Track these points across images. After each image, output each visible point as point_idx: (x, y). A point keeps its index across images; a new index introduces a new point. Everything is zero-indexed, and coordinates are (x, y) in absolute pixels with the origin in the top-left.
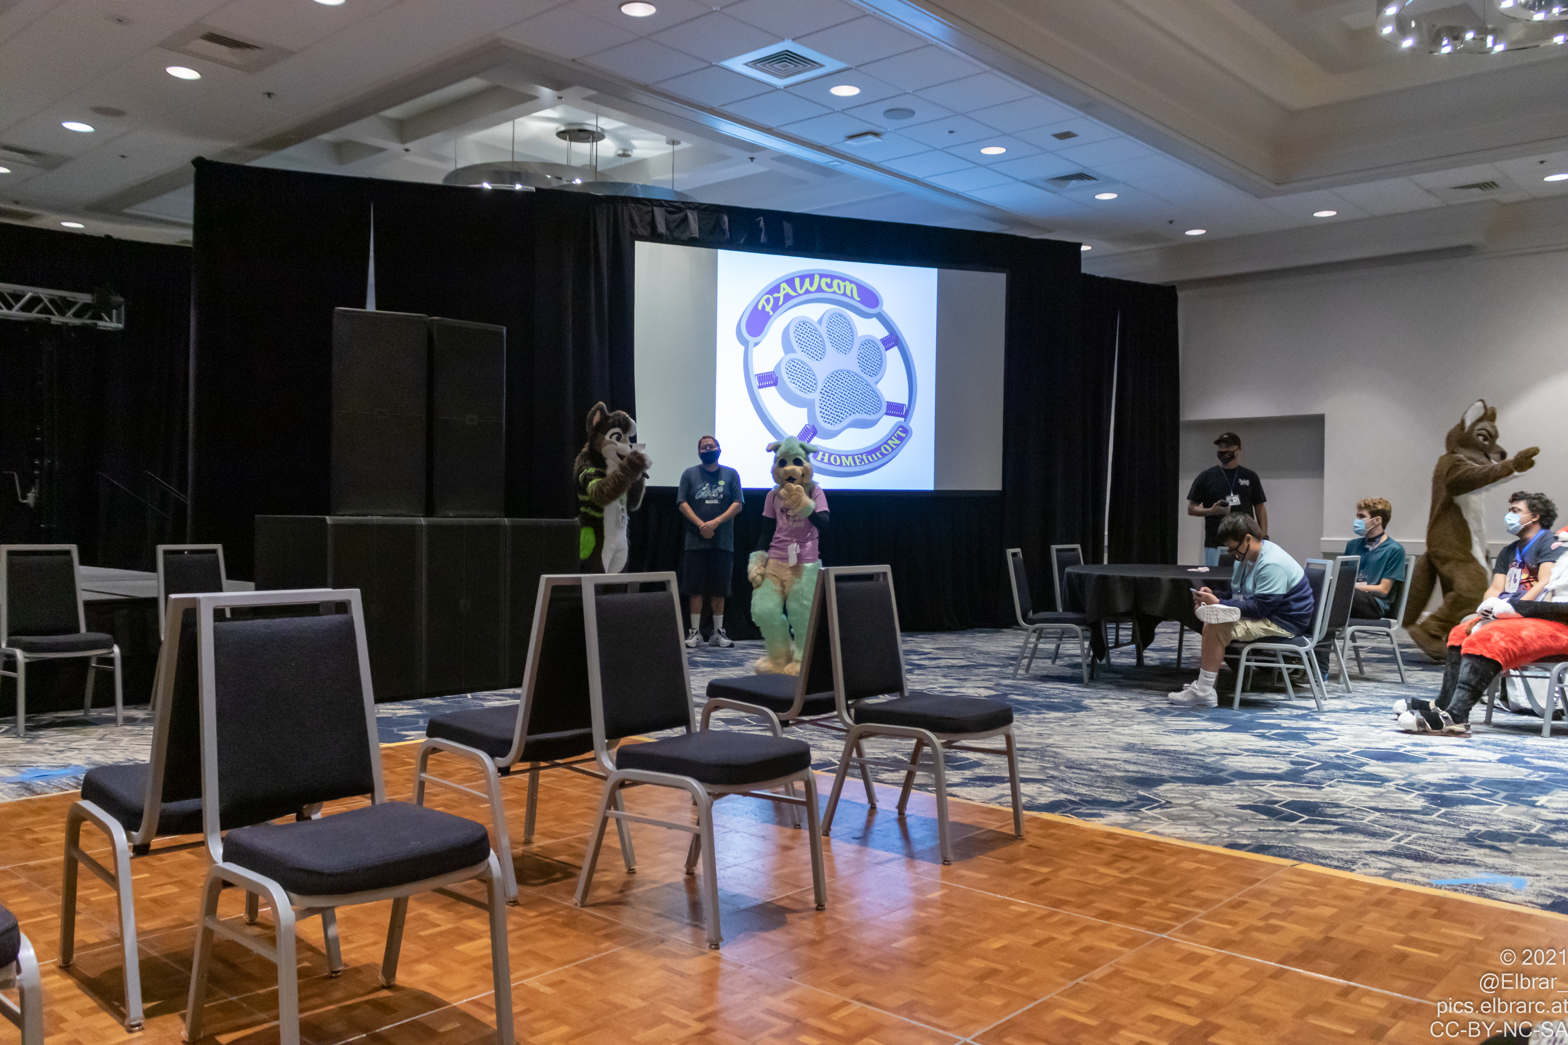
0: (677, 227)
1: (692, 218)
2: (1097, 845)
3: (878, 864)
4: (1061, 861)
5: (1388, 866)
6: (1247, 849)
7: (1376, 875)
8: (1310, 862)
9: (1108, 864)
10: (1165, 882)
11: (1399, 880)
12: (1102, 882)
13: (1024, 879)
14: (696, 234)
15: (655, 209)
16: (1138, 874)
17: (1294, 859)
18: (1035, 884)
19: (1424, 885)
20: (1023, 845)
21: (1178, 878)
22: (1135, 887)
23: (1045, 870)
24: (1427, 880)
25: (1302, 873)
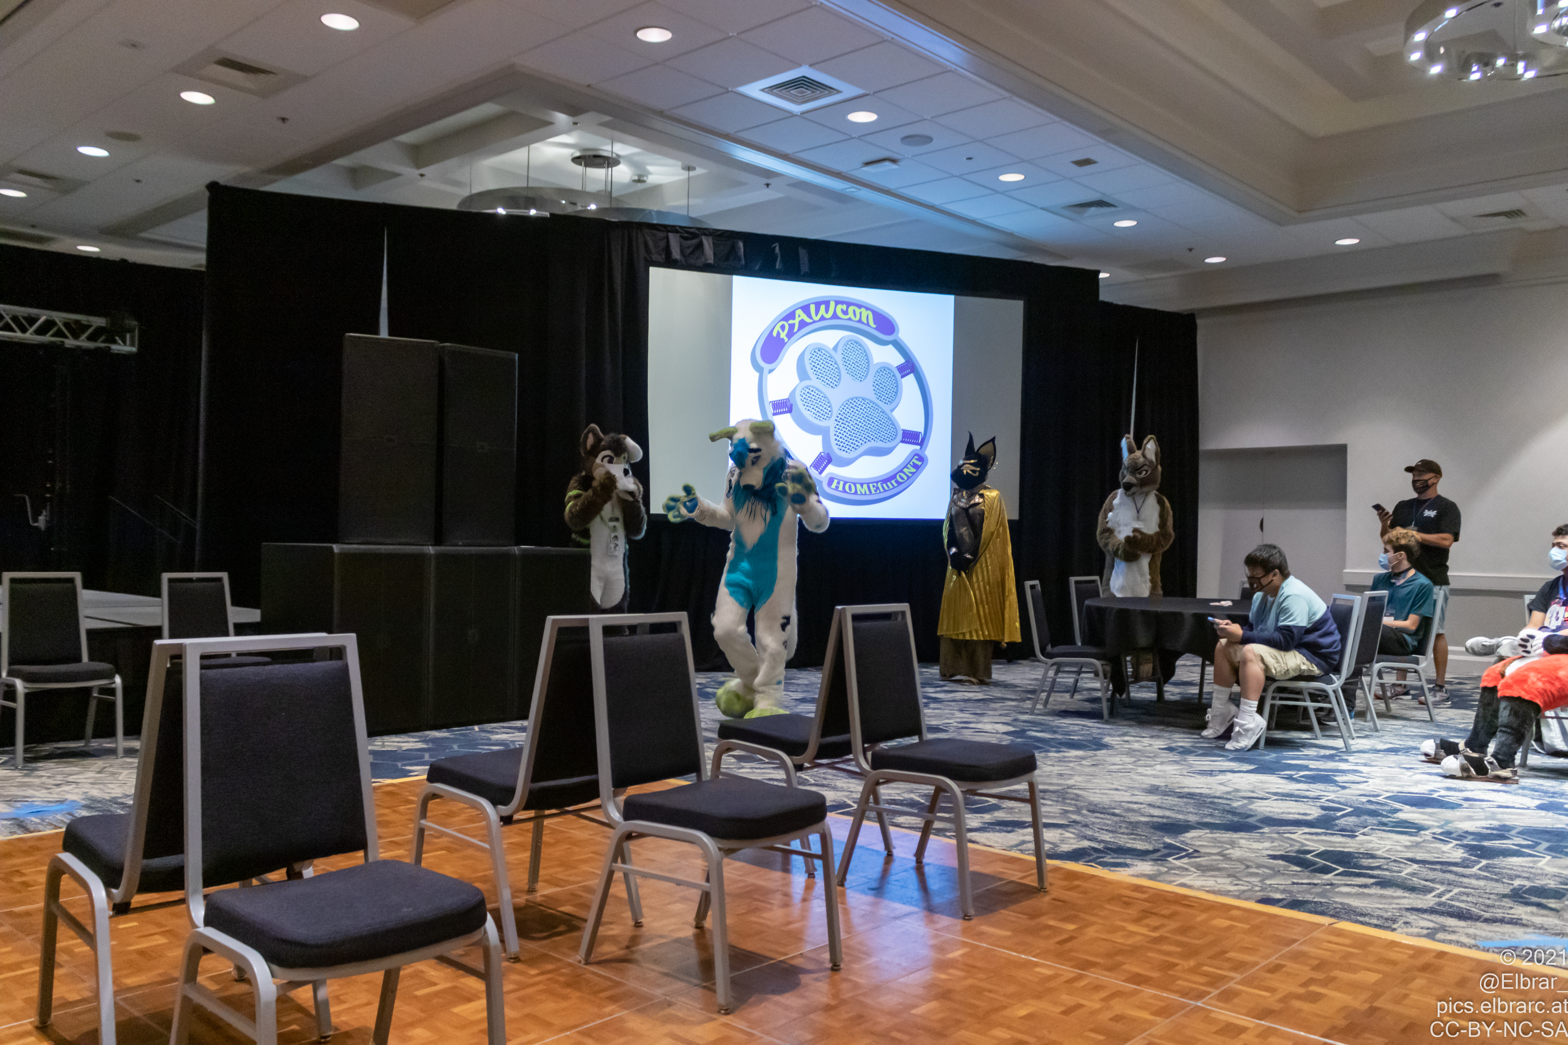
0: (692, 253)
1: (707, 243)
2: (1125, 899)
3: (896, 918)
4: (1087, 917)
5: (1431, 925)
6: (1281, 904)
7: (1419, 935)
8: (1348, 920)
9: (1137, 921)
10: (1197, 942)
11: (1443, 941)
12: (1130, 941)
13: (1048, 937)
14: (711, 261)
15: (671, 235)
16: (1168, 932)
17: (1332, 916)
18: (1060, 943)
19: (1470, 947)
20: (1047, 899)
21: (1211, 938)
22: (1166, 947)
23: (1071, 927)
24: (1473, 942)
25: (1341, 933)
